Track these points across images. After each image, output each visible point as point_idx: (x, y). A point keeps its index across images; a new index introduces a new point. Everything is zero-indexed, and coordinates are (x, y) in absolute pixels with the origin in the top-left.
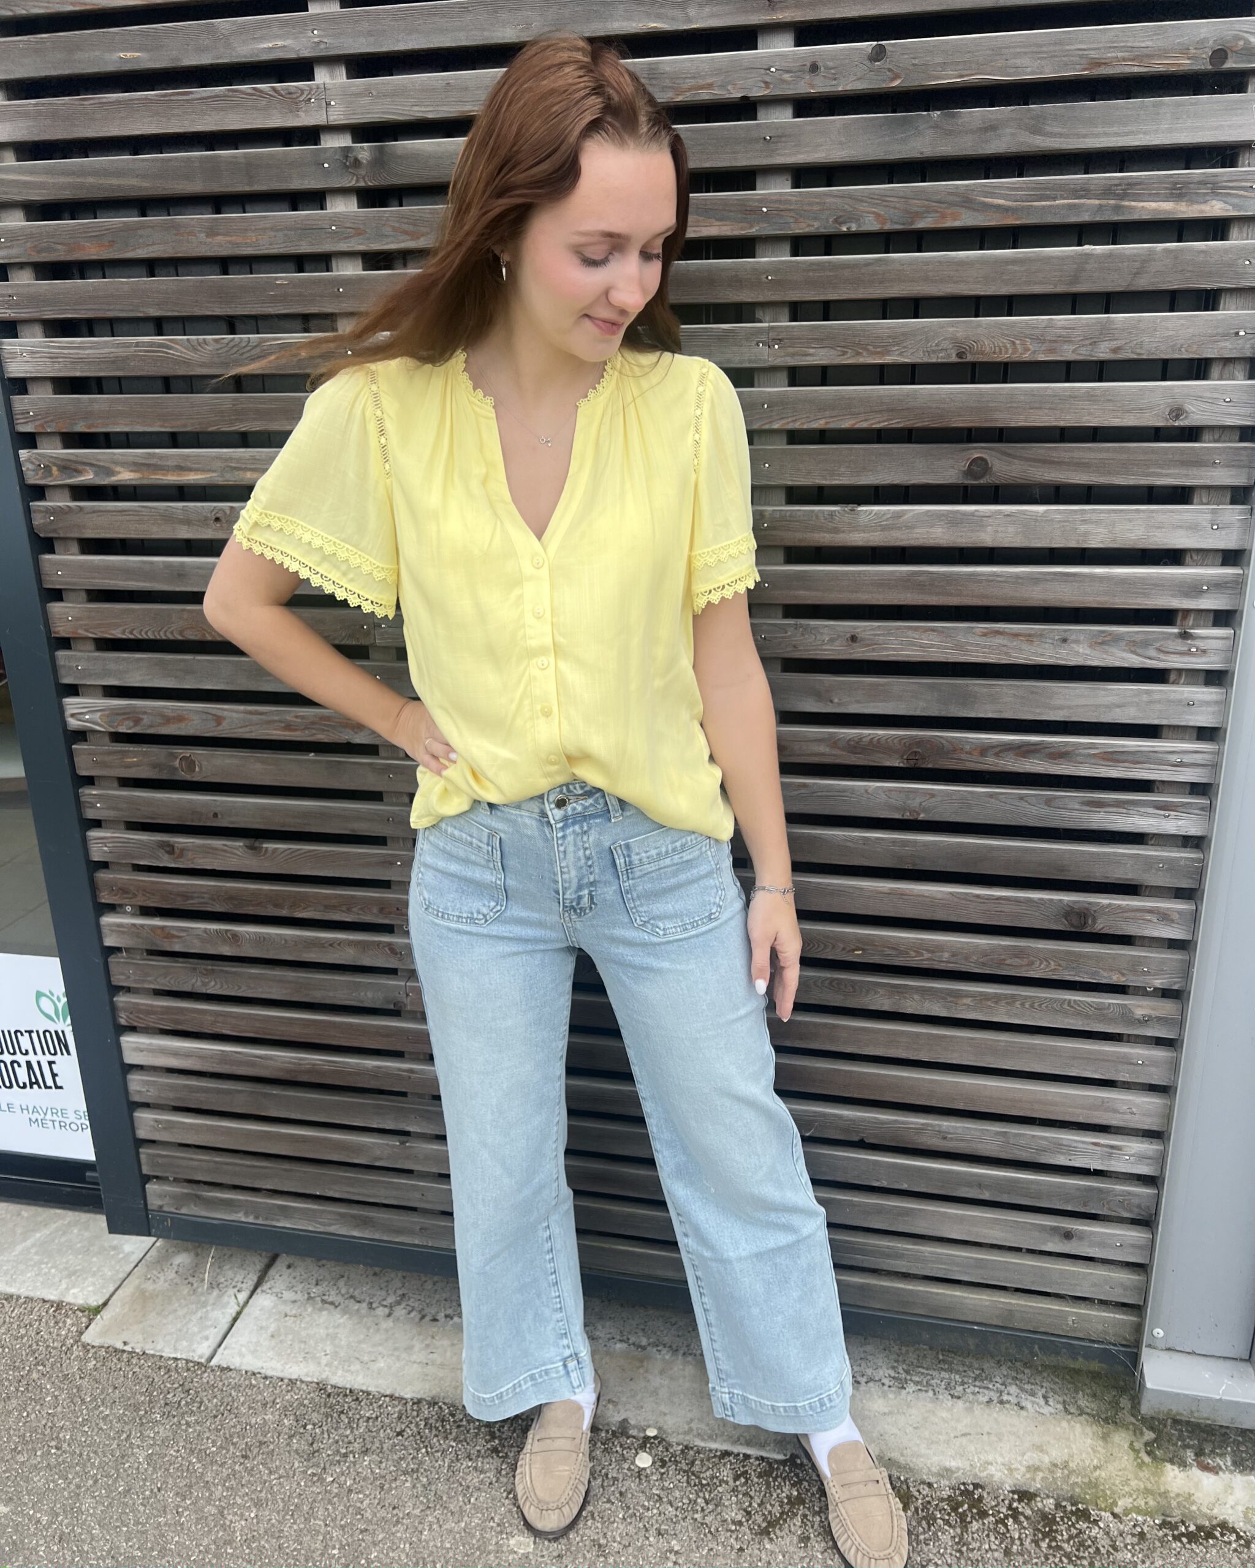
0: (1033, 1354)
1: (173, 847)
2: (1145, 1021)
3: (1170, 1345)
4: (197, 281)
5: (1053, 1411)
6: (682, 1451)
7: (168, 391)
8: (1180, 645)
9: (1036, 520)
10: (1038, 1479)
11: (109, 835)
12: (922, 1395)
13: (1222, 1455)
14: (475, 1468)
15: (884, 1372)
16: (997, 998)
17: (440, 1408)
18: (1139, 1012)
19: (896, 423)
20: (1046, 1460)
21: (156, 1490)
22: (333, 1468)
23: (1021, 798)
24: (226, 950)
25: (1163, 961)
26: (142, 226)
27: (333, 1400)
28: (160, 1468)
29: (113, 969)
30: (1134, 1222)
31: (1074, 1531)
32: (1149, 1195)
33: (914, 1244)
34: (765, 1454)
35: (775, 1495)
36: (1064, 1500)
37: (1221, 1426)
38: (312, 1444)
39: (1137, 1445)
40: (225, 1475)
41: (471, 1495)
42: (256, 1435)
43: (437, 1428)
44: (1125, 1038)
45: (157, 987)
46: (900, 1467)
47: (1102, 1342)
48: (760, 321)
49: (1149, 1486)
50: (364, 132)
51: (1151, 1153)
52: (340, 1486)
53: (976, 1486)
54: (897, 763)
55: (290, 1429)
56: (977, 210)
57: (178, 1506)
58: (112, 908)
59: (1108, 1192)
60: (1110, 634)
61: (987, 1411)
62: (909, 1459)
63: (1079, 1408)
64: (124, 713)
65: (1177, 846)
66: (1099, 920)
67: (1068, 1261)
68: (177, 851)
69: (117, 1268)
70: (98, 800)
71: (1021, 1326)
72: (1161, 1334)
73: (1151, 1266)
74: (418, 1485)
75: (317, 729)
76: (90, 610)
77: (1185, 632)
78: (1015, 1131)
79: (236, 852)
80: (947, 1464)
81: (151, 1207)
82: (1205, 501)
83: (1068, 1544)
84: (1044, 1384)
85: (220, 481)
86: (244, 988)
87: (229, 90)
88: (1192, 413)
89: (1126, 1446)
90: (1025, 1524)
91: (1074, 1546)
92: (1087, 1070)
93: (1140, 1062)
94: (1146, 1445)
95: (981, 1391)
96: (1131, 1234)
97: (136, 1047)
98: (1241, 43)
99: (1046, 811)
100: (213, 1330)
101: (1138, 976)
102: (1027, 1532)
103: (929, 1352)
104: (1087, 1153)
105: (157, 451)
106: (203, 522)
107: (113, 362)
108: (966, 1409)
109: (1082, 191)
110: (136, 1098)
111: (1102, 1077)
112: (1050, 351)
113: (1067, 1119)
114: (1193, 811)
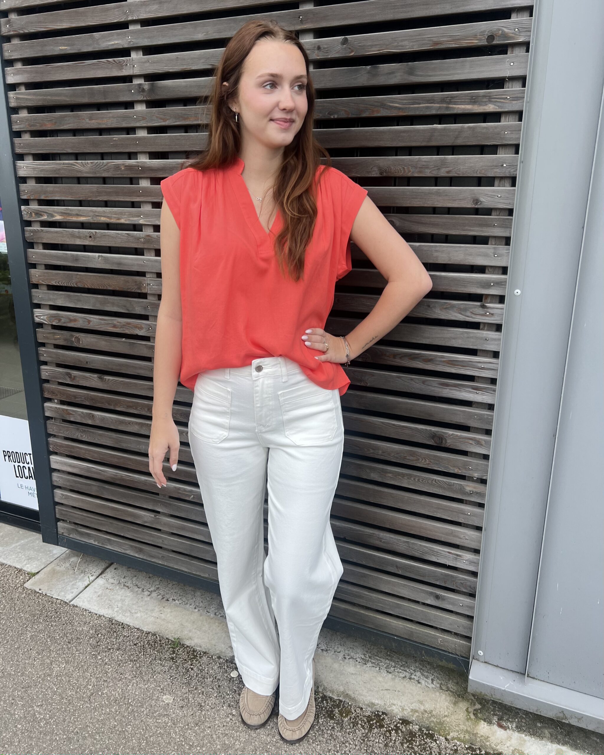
0: (421, 654)
1: (71, 375)
2: (471, 494)
4: (85, 138)
7: (79, 183)
8: (481, 311)
10: (415, 716)
11: (48, 368)
13: (511, 722)
14: (161, 664)
16: (403, 475)
17: (156, 637)
18: (468, 489)
20: (422, 708)
21: (29, 649)
22: (102, 653)
23: (412, 379)
24: (90, 422)
25: (477, 465)
26: (66, 116)
27: (113, 626)
28: (34, 641)
29: (49, 426)
30: (468, 595)
31: (423, 742)
32: (472, 581)
33: (369, 592)
36: (424, 728)
38: (98, 642)
39: (470, 710)
40: (58, 648)
41: (155, 675)
42: (77, 635)
43: (152, 645)
45: (64, 435)
47: (454, 654)
49: (469, 729)
50: (148, 77)
51: (474, 560)
52: (103, 661)
53: (384, 713)
55: (92, 635)
56: (387, 109)
57: (35, 657)
58: (50, 400)
59: (455, 577)
60: (450, 304)
61: (402, 681)
62: (356, 696)
63: (448, 688)
64: (55, 317)
65: (485, 409)
66: (448, 442)
67: (439, 611)
68: (73, 377)
69: (48, 559)
70: (45, 353)
71: (417, 640)
72: (482, 654)
73: (473, 617)
74: (135, 667)
75: (125, 328)
76: (44, 273)
77: (484, 305)
78: (412, 542)
79: (95, 379)
80: (373, 701)
81: (59, 533)
82: (493, 243)
83: (418, 747)
84: (434, 674)
85: (92, 221)
86: (97, 439)
87: (98, 61)
88: (484, 202)
89: (465, 709)
90: (400, 735)
91: (420, 749)
92: (444, 515)
93: (469, 514)
94: (475, 710)
95: (402, 671)
96: (467, 600)
97: (56, 461)
98: (500, 32)
99: (423, 386)
100: (76, 590)
101: (467, 470)
102: (399, 738)
103: (384, 650)
104: (445, 557)
105: (70, 207)
106: (85, 237)
107: (55, 171)
108: (392, 678)
109: (431, 101)
110: (55, 484)
111: (452, 519)
112: (420, 172)
113: (436, 538)
114: (489, 391)
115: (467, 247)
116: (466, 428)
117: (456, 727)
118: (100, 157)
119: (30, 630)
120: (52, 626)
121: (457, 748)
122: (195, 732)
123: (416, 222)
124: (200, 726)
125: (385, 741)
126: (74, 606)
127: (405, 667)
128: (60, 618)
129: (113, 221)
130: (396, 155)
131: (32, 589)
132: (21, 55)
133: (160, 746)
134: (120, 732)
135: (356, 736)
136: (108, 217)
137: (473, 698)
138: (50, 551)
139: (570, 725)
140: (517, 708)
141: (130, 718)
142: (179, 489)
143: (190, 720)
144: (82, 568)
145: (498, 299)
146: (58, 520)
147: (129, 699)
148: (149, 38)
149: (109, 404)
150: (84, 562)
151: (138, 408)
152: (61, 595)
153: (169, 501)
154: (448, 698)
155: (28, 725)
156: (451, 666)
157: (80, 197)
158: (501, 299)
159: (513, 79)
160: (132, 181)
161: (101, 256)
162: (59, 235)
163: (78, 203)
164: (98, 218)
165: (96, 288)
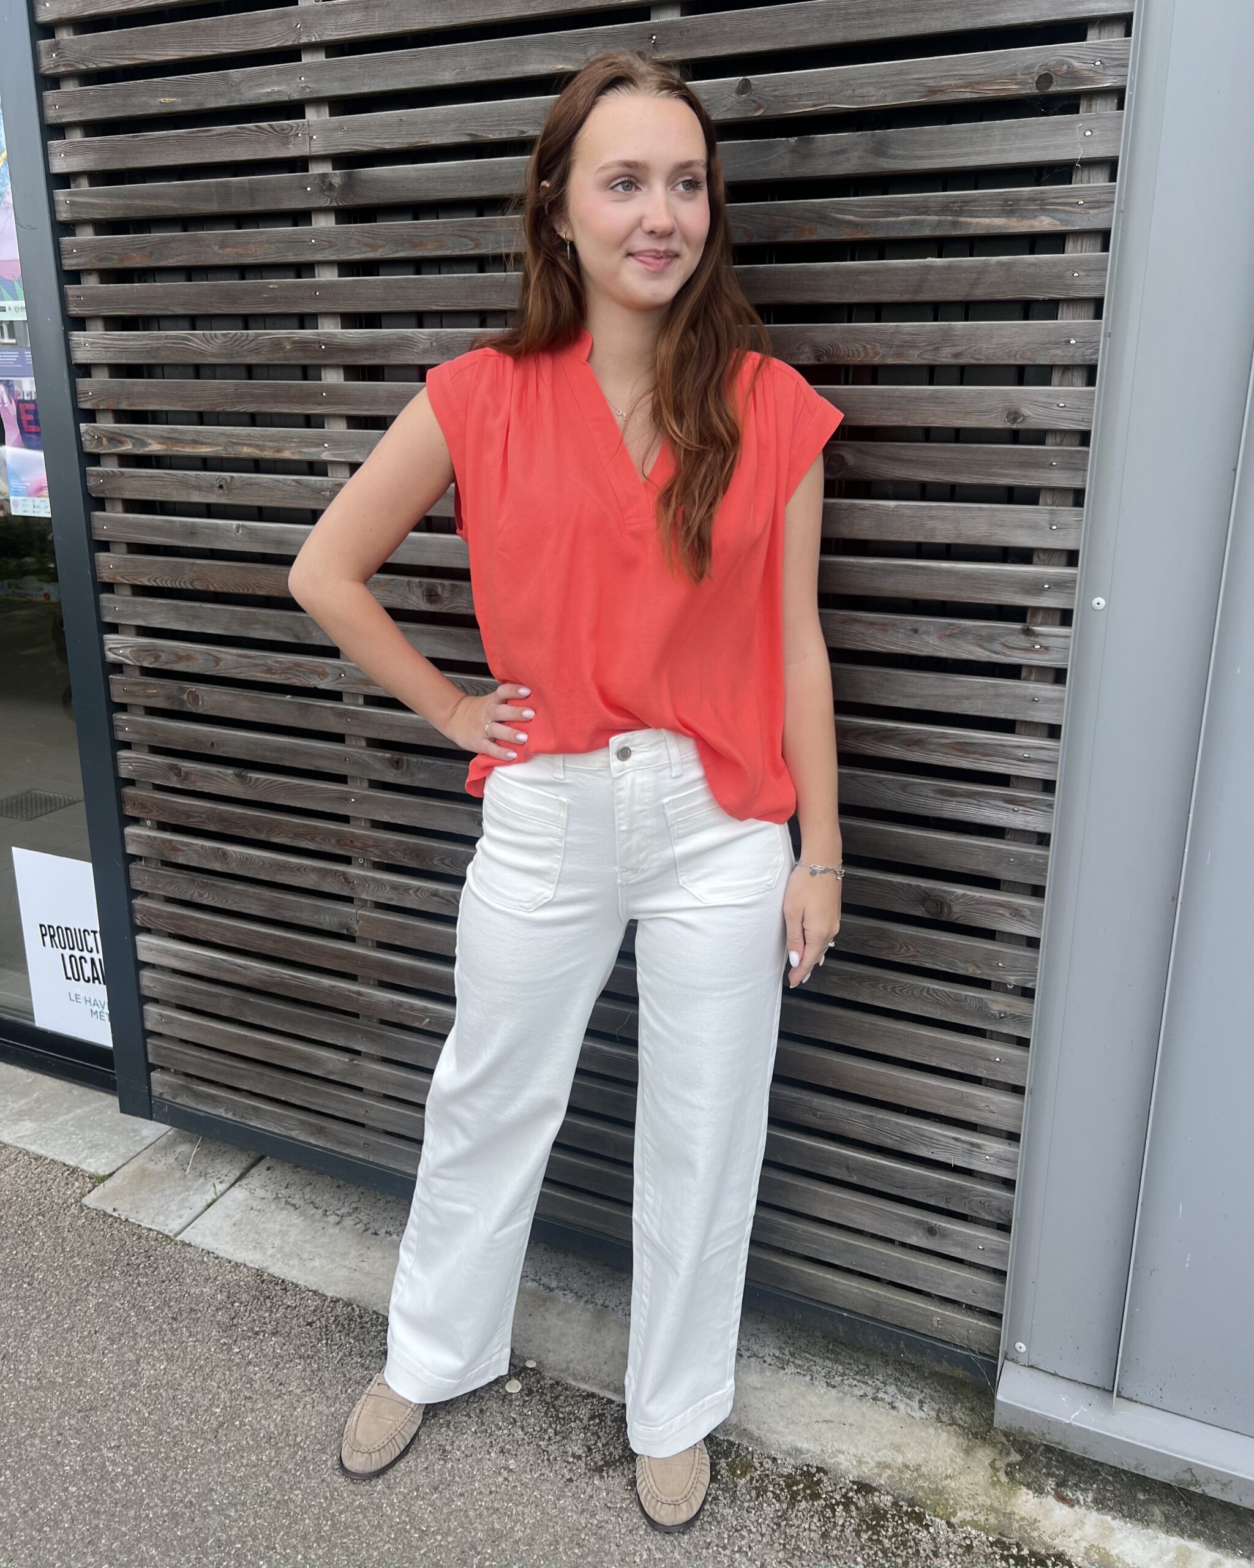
0: (898, 1349)
1: (180, 770)
2: (1001, 1018)
4: (212, 286)
5: (925, 1416)
6: (552, 1385)
8: (1023, 641)
9: (889, 513)
10: (885, 1475)
11: (133, 755)
12: (799, 1378)
13: (1082, 1490)
14: (362, 1365)
15: (768, 1350)
16: (860, 980)
17: (353, 1309)
18: (996, 1008)
20: (898, 1459)
21: (93, 1332)
22: (243, 1341)
23: (879, 781)
24: (217, 867)
25: (1016, 958)
27: (264, 1286)
28: (103, 1315)
29: (134, 874)
30: (996, 1226)
32: (1003, 1198)
38: (233, 1319)
39: (997, 1464)
40: (152, 1330)
41: (350, 1387)
42: (190, 1303)
43: (343, 1325)
44: (988, 1034)
45: (165, 894)
46: (751, 1439)
47: (965, 1349)
50: (340, 161)
51: (1008, 1155)
52: (243, 1357)
53: (819, 1469)
55: (220, 1303)
56: (830, 225)
57: (106, 1348)
58: (136, 821)
59: (969, 1190)
60: (958, 627)
61: (858, 1404)
62: (763, 1433)
63: (952, 1418)
64: (147, 651)
65: (1030, 843)
66: (954, 910)
67: (935, 1259)
68: (183, 774)
69: (131, 1147)
70: (127, 724)
71: (889, 1319)
72: (1024, 1349)
73: (1006, 1272)
74: (308, 1369)
75: (291, 674)
76: (125, 560)
77: (1028, 629)
78: (880, 1116)
79: (227, 778)
80: (799, 1445)
81: (153, 1094)
82: (1049, 502)
83: (890, 1540)
84: (925, 1390)
85: (224, 454)
86: (230, 902)
87: (238, 128)
88: (1032, 416)
89: (987, 1463)
90: (854, 1514)
91: (895, 1544)
92: (946, 1061)
93: (998, 1059)
94: (1008, 1465)
95: (859, 1384)
96: (992, 1238)
97: (148, 946)
98: (1065, 67)
99: (903, 796)
100: (188, 1211)
101: (992, 970)
102: (852, 1521)
103: (821, 1340)
104: (947, 1148)
105: (179, 427)
106: (210, 488)
107: (149, 352)
108: (837, 1398)
109: (922, 209)
110: (146, 993)
111: (962, 1071)
112: (898, 355)
113: (929, 1109)
114: (1040, 808)
115: (995, 510)
116: (992, 883)
117: (969, 1499)
118: (240, 323)
119: (94, 1292)
120: (139, 1284)
121: (972, 1542)
122: (433, 1504)
123: (891, 458)
124: (441, 1493)
125: (824, 1526)
126: (184, 1244)
127: (864, 1375)
128: (156, 1269)
129: (268, 454)
130: (850, 321)
131: (99, 1209)
132: (80, 114)
133: (360, 1532)
134: (278, 1502)
135: (763, 1516)
136: (257, 446)
137: (1004, 1439)
138: (134, 1131)
139: (1204, 1497)
140: (1095, 1462)
141: (298, 1474)
142: (400, 1004)
143: (421, 1479)
144: (200, 1168)
145: (1058, 617)
146: (152, 1067)
147: (296, 1436)
148: (343, 80)
149: (257, 830)
150: (205, 1155)
151: (317, 839)
152: (156, 1221)
153: (380, 1029)
154: (954, 1440)
155: (90, 1487)
156: (959, 1373)
157: (199, 406)
158: (1065, 617)
159: (1090, 164)
160: (307, 372)
161: (243, 526)
162: (156, 483)
163: (195, 418)
164: (236, 447)
165: (231, 591)
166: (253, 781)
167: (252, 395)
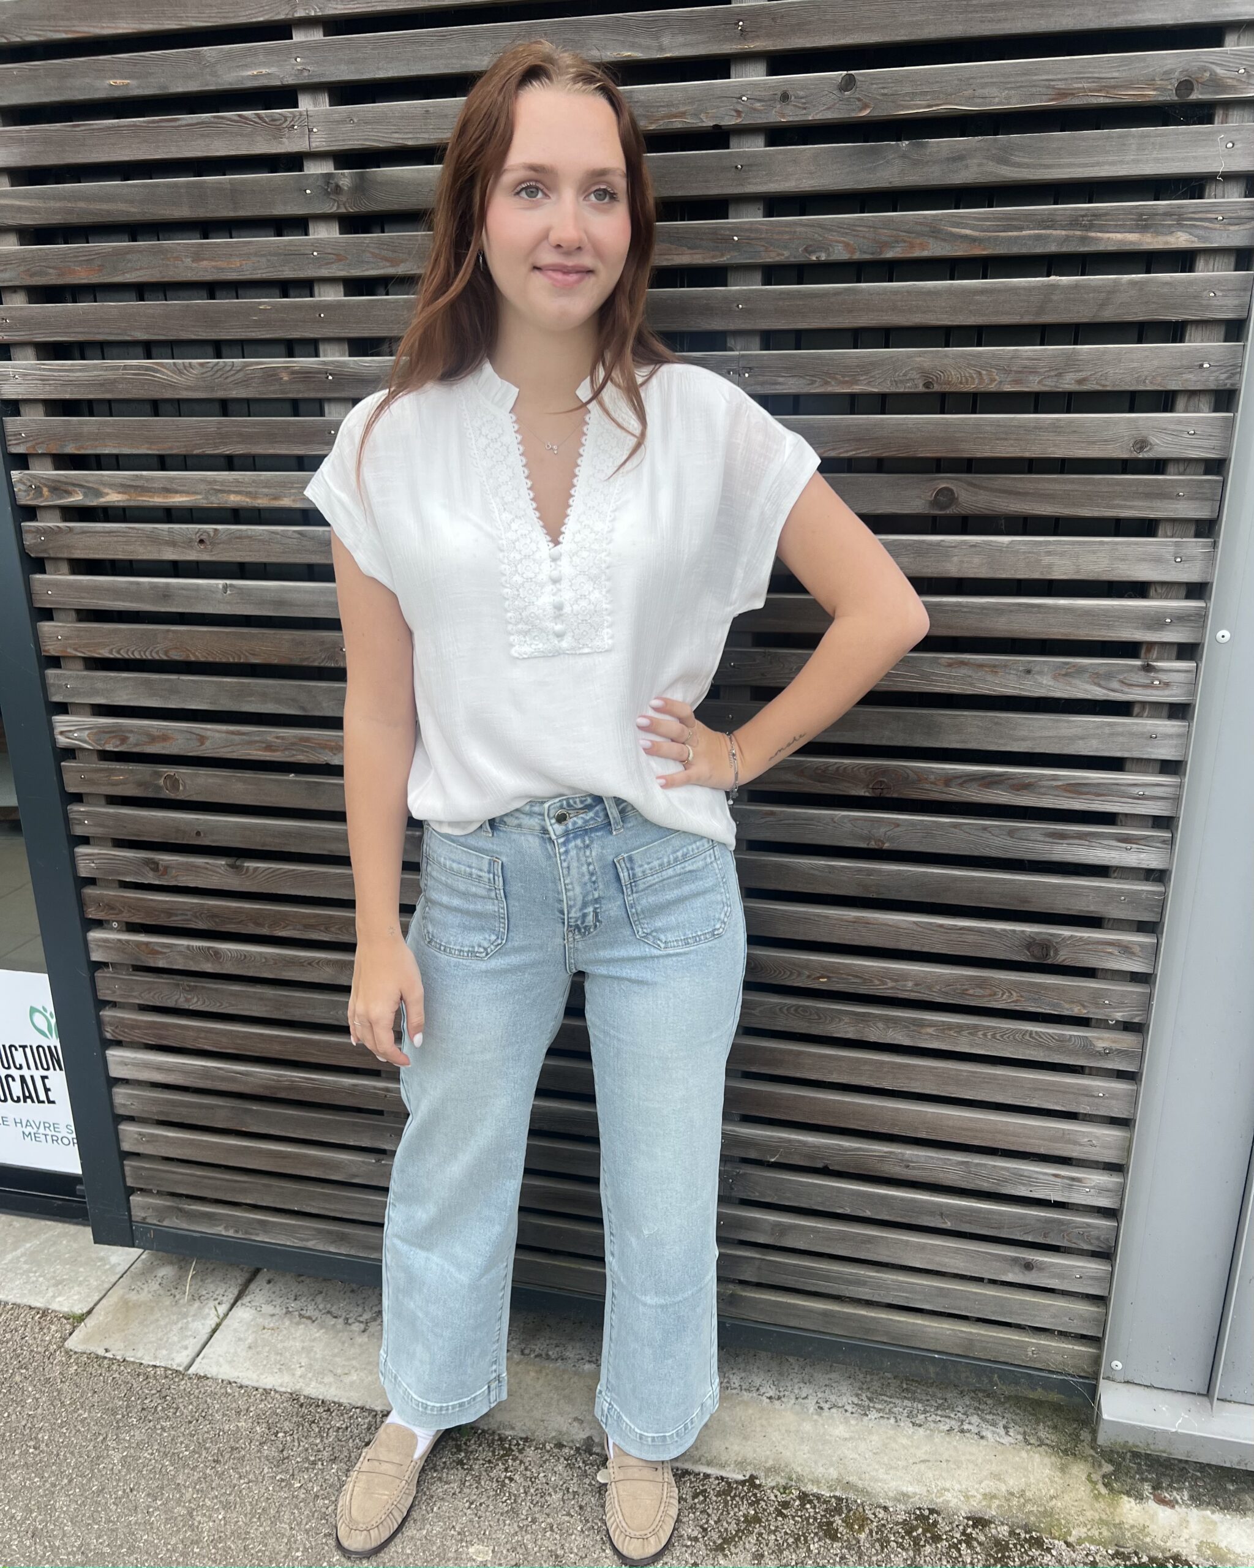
0: (991, 1382)
1: (157, 864)
2: (1106, 1054)
3: (1129, 1378)
4: (182, 305)
5: (1013, 1441)
7: (156, 414)
8: (1142, 678)
9: (1001, 551)
10: (994, 1506)
11: (96, 851)
12: (882, 1421)
13: (1179, 1490)
15: (847, 1399)
16: (960, 1028)
18: (1100, 1045)
19: (864, 452)
20: (1003, 1488)
21: (128, 1491)
23: (985, 828)
24: (208, 968)
25: (1124, 994)
26: (130, 251)
27: (305, 1410)
28: (134, 1470)
29: (100, 983)
30: (1095, 1255)
31: (1026, 1558)
32: (1108, 1228)
34: (724, 1474)
35: (732, 1513)
36: (1019, 1527)
37: (1180, 1461)
38: (282, 1451)
39: (1094, 1477)
42: (229, 1441)
44: (1087, 1071)
45: (142, 1002)
46: (858, 1491)
47: (1061, 1373)
48: (732, 350)
49: (1104, 1516)
50: (346, 159)
51: (1110, 1186)
53: (932, 1511)
54: (862, 793)
56: (944, 240)
58: (99, 924)
59: (1069, 1222)
60: (1074, 665)
61: (947, 1439)
62: (867, 1483)
63: (1040, 1439)
64: (111, 732)
65: (1140, 880)
66: (1061, 952)
67: (1030, 1292)
69: (105, 1279)
70: (87, 817)
71: (981, 1355)
72: (1120, 1366)
73: (1110, 1298)
75: (296, 750)
76: (79, 630)
77: (1148, 665)
78: (977, 1161)
80: (904, 1489)
81: (135, 1219)
82: (1169, 534)
84: (1006, 1415)
85: (203, 503)
86: (226, 1005)
87: (213, 117)
88: (1158, 445)
89: (1084, 1477)
92: (1048, 1102)
93: (1101, 1095)
94: (1104, 1476)
95: (943, 1419)
96: (1091, 1266)
97: (121, 1061)
98: (1207, 74)
99: (1012, 843)
100: (192, 1340)
101: (1099, 1008)
102: (979, 1557)
103: (895, 1380)
104: (1046, 1185)
105: (145, 473)
106: (188, 544)
107: (102, 385)
108: (926, 1436)
109: (1049, 222)
110: (122, 1111)
111: (1064, 1107)
112: (1016, 382)
113: (1028, 1149)
114: (1155, 844)
115: (1117, 543)
117: (1078, 1516)
118: (211, 351)
120: (162, 1429)
123: (1003, 493)
126: (196, 1377)
127: (944, 1409)
128: (177, 1409)
129: (262, 502)
131: (81, 1350)
137: (1093, 1453)
140: (1183, 1462)
146: (133, 1191)
148: (352, 62)
149: (257, 924)
151: (332, 929)
154: (1047, 1461)
156: (1055, 1397)
157: (171, 448)
159: (1229, 177)
161: (232, 585)
162: (115, 538)
164: (220, 495)
165: (217, 660)
166: (251, 870)
167: (240, 435)
